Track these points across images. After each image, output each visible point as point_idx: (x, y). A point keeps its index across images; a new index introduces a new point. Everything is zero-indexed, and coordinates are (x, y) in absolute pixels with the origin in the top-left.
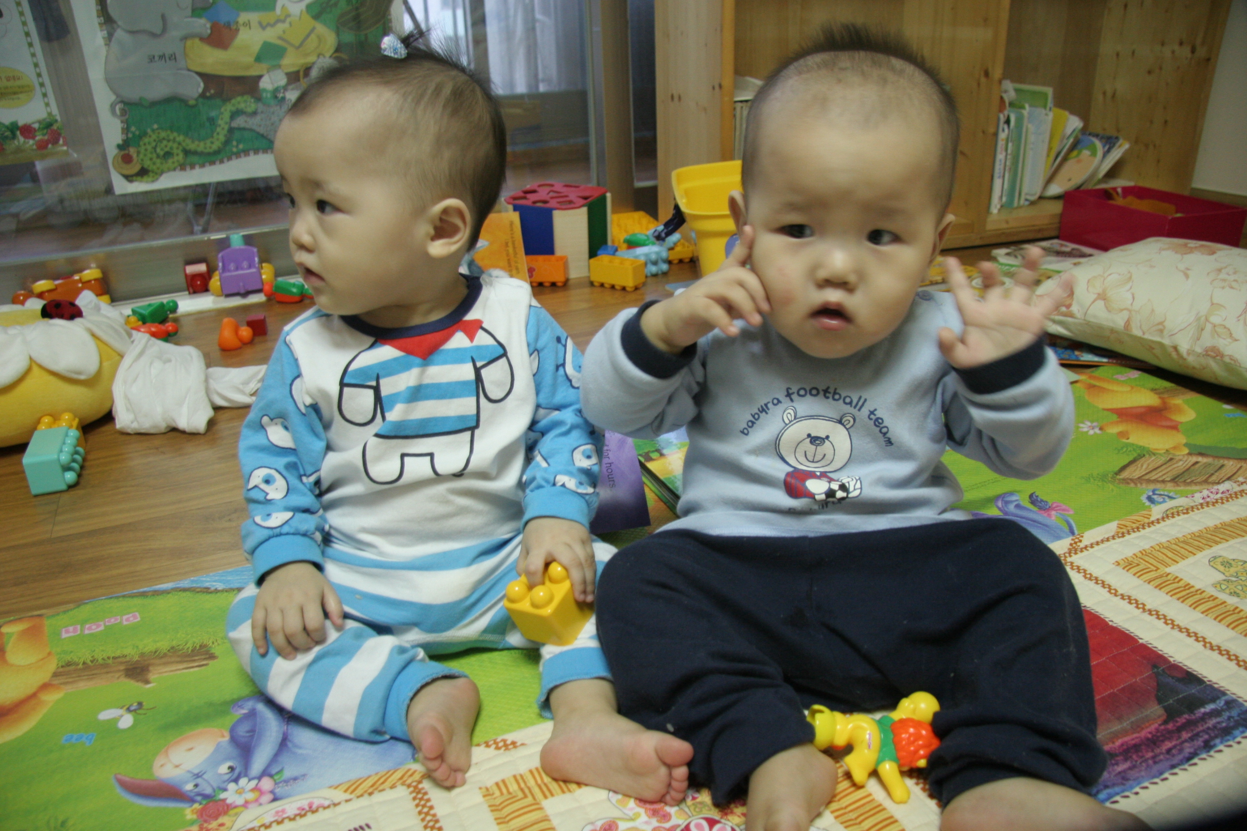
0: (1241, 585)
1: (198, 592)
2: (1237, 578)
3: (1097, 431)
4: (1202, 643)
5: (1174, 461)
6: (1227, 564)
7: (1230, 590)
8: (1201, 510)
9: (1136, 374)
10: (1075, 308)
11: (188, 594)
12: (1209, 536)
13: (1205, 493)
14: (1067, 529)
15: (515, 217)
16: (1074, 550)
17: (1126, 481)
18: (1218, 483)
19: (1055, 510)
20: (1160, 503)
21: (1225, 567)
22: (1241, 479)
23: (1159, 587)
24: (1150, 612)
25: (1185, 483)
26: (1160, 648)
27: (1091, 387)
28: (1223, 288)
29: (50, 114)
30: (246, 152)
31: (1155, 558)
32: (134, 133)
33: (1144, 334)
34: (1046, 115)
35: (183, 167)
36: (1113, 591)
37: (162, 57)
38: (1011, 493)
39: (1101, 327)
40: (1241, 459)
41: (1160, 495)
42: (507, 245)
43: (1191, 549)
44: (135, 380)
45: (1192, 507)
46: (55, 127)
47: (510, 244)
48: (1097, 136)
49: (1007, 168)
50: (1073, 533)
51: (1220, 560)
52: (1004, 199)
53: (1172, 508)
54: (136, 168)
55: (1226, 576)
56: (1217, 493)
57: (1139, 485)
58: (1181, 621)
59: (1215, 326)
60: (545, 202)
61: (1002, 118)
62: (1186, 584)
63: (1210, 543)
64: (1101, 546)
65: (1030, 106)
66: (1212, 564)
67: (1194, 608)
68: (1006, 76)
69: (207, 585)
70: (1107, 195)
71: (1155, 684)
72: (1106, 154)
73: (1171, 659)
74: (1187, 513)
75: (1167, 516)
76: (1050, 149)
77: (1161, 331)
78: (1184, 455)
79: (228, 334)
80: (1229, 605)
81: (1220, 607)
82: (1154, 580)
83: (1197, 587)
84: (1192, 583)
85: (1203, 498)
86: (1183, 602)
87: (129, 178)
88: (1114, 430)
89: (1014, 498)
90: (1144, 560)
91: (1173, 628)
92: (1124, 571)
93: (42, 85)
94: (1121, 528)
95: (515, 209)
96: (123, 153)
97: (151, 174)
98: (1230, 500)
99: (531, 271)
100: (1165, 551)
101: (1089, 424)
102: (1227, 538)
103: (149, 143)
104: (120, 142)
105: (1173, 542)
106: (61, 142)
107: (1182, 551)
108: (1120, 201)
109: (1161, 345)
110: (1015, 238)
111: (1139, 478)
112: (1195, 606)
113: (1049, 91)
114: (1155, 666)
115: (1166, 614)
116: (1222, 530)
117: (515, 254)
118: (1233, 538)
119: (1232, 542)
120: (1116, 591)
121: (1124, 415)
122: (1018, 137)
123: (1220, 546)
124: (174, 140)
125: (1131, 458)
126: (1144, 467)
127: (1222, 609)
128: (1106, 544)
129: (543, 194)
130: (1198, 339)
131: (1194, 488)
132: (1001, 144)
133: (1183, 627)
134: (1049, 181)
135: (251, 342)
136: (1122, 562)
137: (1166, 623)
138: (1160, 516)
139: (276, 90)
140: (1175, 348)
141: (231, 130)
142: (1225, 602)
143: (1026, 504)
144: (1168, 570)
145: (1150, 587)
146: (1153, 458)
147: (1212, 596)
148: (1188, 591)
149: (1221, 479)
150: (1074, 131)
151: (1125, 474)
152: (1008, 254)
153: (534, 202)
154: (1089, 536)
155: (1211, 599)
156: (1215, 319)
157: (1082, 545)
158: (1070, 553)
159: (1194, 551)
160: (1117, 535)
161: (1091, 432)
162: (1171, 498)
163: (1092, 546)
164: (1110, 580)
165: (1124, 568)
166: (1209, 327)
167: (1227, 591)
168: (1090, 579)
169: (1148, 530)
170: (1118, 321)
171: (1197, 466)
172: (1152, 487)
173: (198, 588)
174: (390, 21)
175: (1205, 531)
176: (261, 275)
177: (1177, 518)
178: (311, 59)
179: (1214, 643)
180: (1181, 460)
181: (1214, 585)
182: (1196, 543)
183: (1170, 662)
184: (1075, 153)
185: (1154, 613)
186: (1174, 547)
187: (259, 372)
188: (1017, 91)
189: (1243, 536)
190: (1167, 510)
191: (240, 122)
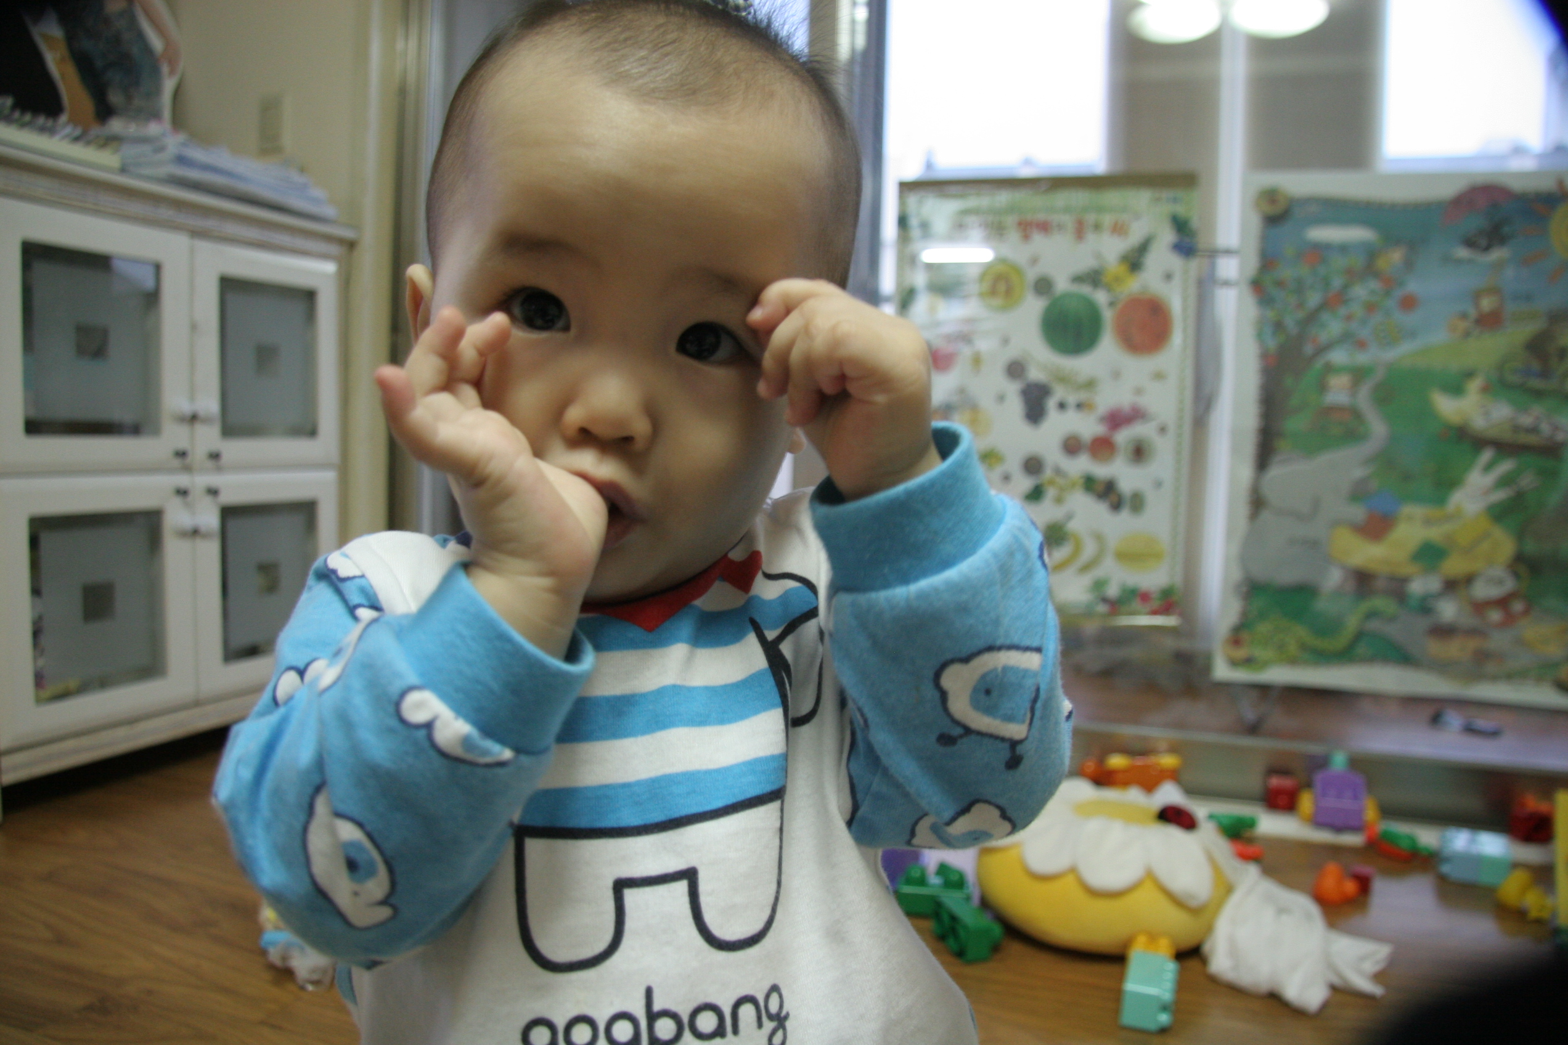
29: (1172, 583)
30: (1372, 660)
32: (1252, 616)
35: (1294, 662)
79: (1330, 883)
87: (1234, 663)
96: (1234, 636)
97: (1257, 663)
104: (1235, 625)
135: (1353, 901)
139: (1427, 596)
141: (1359, 636)
176: (1361, 810)
178: (1479, 566)
191: (1374, 625)
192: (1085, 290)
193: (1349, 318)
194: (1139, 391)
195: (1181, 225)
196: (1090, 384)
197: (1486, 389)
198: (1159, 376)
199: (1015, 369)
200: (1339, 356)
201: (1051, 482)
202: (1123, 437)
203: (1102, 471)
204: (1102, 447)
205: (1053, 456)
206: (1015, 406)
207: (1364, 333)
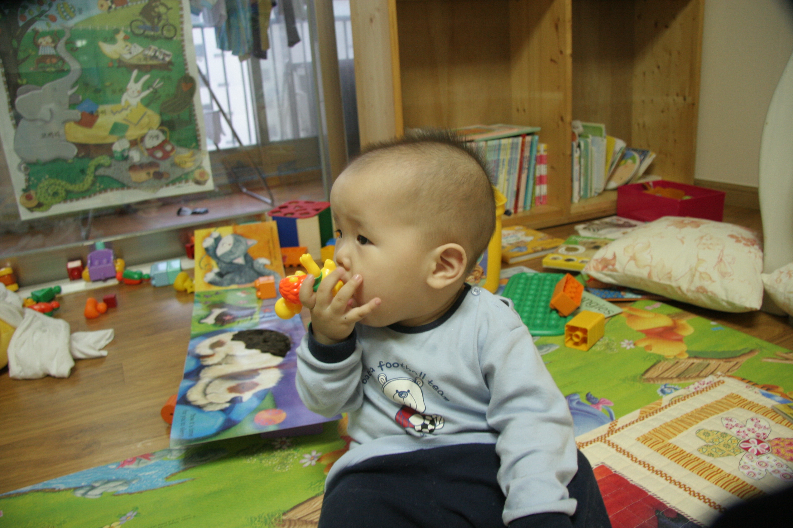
0: (715, 448)
1: (47, 492)
2: (713, 443)
3: (632, 346)
4: (688, 492)
5: (678, 364)
6: (707, 434)
7: (708, 452)
8: (693, 397)
9: (658, 305)
10: (617, 266)
11: (40, 494)
12: (697, 415)
13: (697, 384)
14: (608, 416)
15: (273, 224)
16: (611, 431)
17: (648, 380)
18: (706, 376)
19: (603, 404)
20: (669, 393)
21: (706, 436)
22: (719, 373)
23: (664, 454)
24: (657, 472)
25: (686, 378)
26: (661, 497)
27: (630, 316)
28: (704, 249)
30: (105, 190)
31: (662, 434)
32: (32, 181)
33: (660, 280)
34: (602, 141)
35: (65, 201)
36: (634, 459)
37: (50, 135)
38: (574, 394)
39: (634, 278)
40: (719, 359)
41: (669, 388)
42: (268, 242)
43: (685, 425)
44: (23, 345)
45: (688, 396)
47: (271, 242)
48: (635, 150)
49: (582, 175)
50: (612, 418)
51: (702, 431)
52: (582, 193)
53: (675, 397)
54: (34, 203)
55: (706, 442)
56: (704, 384)
57: (656, 382)
58: (676, 477)
59: (701, 273)
60: (292, 214)
61: (575, 144)
62: (681, 450)
63: (697, 420)
64: (629, 427)
65: (593, 135)
66: (698, 434)
67: (685, 467)
68: (574, 118)
69: (54, 486)
70: (643, 187)
71: (657, 524)
72: (641, 162)
73: (668, 505)
74: (685, 400)
75: (672, 403)
76: (607, 161)
77: (670, 278)
78: (685, 359)
79: (90, 308)
80: (707, 463)
81: (701, 465)
82: (661, 449)
83: (688, 452)
84: (685, 449)
85: (695, 388)
86: (678, 463)
87: (30, 209)
88: (642, 345)
89: (576, 397)
90: (655, 435)
91: (670, 482)
92: (642, 444)
94: (642, 414)
95: (274, 218)
96: (26, 194)
97: (45, 206)
98: (712, 388)
99: (284, 258)
100: (669, 428)
101: (627, 341)
102: (708, 415)
103: (43, 187)
104: (24, 187)
105: (674, 421)
107: (680, 428)
108: (651, 191)
109: (671, 287)
110: (590, 217)
111: (657, 377)
112: (685, 465)
113: (603, 126)
114: (657, 510)
115: (667, 473)
116: (705, 410)
117: (274, 247)
118: (711, 415)
119: (711, 418)
120: (636, 459)
121: (651, 334)
122: (586, 155)
123: (703, 422)
124: (59, 185)
125: (652, 363)
126: (660, 369)
127: (702, 467)
128: (632, 426)
129: (291, 209)
130: (692, 282)
131: (691, 381)
132: (576, 160)
133: (677, 481)
134: (609, 179)
135: (105, 313)
136: (641, 438)
137: (666, 479)
138: (667, 403)
139: (123, 151)
140: (679, 288)
141: (96, 177)
142: (704, 461)
143: (584, 400)
144: (670, 441)
145: (658, 454)
146: (666, 362)
147: (696, 458)
148: (682, 455)
149: (707, 374)
150: (621, 149)
151: (648, 375)
152: (585, 228)
153: (286, 214)
154: (622, 421)
155: (696, 459)
156: (701, 269)
157: (616, 428)
158: (608, 434)
159: (687, 426)
160: (640, 418)
161: (628, 347)
162: (676, 389)
163: (623, 428)
164: (634, 451)
165: (642, 442)
166: (697, 274)
167: (707, 453)
168: (620, 452)
169: (659, 413)
170: (643, 273)
171: (693, 366)
172: (664, 382)
173: (48, 489)
174: (193, 106)
175: (695, 412)
176: (114, 267)
177: (678, 404)
178: (145, 131)
179: (696, 491)
180: (683, 362)
181: (699, 450)
182: (689, 421)
183: (667, 507)
184: (623, 162)
185: (659, 473)
186: (675, 425)
187: (106, 334)
188: (584, 127)
189: (718, 413)
190: (672, 399)
191: (101, 172)
197: (126, 38)
200: (40, 26)
207: (53, 13)
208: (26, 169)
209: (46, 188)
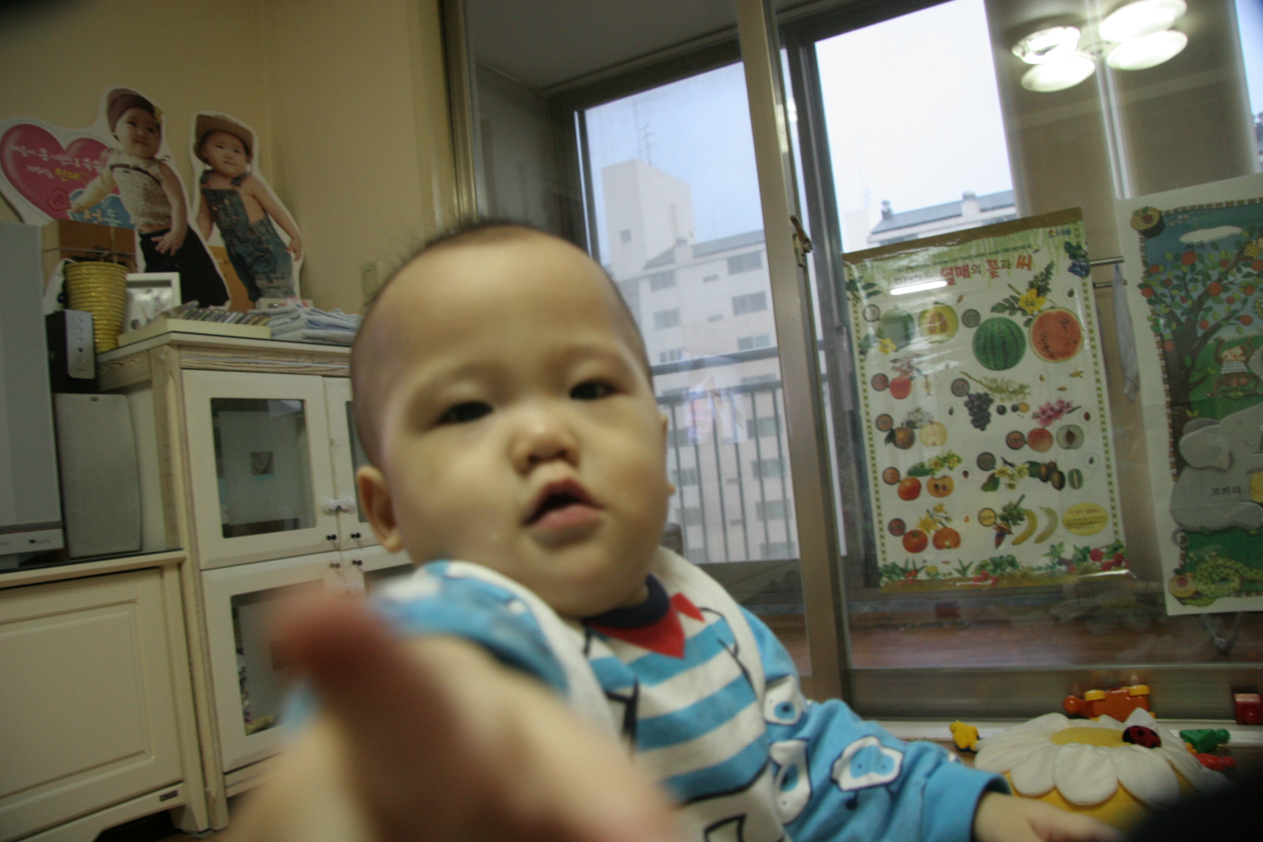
29: (1117, 540)
32: (1191, 559)
35: (1238, 593)
37: (1225, 490)
46: (1120, 551)
54: (1188, 592)
87: (1184, 601)
93: (1114, 516)
96: (1179, 577)
97: (1204, 598)
103: (1206, 569)
104: (1178, 567)
106: (1123, 564)
124: (1231, 568)
192: (1006, 315)
193: (1231, 301)
194: (1062, 389)
195: (1073, 251)
196: (1022, 389)
198: (1076, 374)
199: (959, 387)
200: (1227, 333)
201: (1003, 472)
202: (1055, 428)
203: (1043, 457)
204: (1039, 438)
205: (1001, 451)
206: (964, 416)
207: (1247, 311)
208: (1184, 540)
209: (1210, 570)
